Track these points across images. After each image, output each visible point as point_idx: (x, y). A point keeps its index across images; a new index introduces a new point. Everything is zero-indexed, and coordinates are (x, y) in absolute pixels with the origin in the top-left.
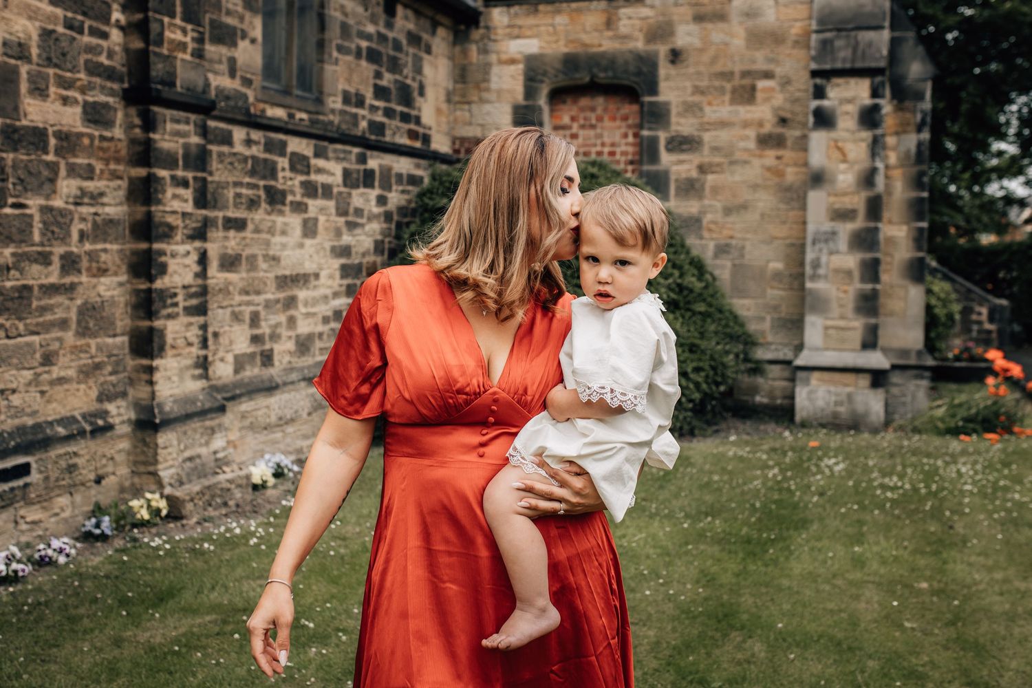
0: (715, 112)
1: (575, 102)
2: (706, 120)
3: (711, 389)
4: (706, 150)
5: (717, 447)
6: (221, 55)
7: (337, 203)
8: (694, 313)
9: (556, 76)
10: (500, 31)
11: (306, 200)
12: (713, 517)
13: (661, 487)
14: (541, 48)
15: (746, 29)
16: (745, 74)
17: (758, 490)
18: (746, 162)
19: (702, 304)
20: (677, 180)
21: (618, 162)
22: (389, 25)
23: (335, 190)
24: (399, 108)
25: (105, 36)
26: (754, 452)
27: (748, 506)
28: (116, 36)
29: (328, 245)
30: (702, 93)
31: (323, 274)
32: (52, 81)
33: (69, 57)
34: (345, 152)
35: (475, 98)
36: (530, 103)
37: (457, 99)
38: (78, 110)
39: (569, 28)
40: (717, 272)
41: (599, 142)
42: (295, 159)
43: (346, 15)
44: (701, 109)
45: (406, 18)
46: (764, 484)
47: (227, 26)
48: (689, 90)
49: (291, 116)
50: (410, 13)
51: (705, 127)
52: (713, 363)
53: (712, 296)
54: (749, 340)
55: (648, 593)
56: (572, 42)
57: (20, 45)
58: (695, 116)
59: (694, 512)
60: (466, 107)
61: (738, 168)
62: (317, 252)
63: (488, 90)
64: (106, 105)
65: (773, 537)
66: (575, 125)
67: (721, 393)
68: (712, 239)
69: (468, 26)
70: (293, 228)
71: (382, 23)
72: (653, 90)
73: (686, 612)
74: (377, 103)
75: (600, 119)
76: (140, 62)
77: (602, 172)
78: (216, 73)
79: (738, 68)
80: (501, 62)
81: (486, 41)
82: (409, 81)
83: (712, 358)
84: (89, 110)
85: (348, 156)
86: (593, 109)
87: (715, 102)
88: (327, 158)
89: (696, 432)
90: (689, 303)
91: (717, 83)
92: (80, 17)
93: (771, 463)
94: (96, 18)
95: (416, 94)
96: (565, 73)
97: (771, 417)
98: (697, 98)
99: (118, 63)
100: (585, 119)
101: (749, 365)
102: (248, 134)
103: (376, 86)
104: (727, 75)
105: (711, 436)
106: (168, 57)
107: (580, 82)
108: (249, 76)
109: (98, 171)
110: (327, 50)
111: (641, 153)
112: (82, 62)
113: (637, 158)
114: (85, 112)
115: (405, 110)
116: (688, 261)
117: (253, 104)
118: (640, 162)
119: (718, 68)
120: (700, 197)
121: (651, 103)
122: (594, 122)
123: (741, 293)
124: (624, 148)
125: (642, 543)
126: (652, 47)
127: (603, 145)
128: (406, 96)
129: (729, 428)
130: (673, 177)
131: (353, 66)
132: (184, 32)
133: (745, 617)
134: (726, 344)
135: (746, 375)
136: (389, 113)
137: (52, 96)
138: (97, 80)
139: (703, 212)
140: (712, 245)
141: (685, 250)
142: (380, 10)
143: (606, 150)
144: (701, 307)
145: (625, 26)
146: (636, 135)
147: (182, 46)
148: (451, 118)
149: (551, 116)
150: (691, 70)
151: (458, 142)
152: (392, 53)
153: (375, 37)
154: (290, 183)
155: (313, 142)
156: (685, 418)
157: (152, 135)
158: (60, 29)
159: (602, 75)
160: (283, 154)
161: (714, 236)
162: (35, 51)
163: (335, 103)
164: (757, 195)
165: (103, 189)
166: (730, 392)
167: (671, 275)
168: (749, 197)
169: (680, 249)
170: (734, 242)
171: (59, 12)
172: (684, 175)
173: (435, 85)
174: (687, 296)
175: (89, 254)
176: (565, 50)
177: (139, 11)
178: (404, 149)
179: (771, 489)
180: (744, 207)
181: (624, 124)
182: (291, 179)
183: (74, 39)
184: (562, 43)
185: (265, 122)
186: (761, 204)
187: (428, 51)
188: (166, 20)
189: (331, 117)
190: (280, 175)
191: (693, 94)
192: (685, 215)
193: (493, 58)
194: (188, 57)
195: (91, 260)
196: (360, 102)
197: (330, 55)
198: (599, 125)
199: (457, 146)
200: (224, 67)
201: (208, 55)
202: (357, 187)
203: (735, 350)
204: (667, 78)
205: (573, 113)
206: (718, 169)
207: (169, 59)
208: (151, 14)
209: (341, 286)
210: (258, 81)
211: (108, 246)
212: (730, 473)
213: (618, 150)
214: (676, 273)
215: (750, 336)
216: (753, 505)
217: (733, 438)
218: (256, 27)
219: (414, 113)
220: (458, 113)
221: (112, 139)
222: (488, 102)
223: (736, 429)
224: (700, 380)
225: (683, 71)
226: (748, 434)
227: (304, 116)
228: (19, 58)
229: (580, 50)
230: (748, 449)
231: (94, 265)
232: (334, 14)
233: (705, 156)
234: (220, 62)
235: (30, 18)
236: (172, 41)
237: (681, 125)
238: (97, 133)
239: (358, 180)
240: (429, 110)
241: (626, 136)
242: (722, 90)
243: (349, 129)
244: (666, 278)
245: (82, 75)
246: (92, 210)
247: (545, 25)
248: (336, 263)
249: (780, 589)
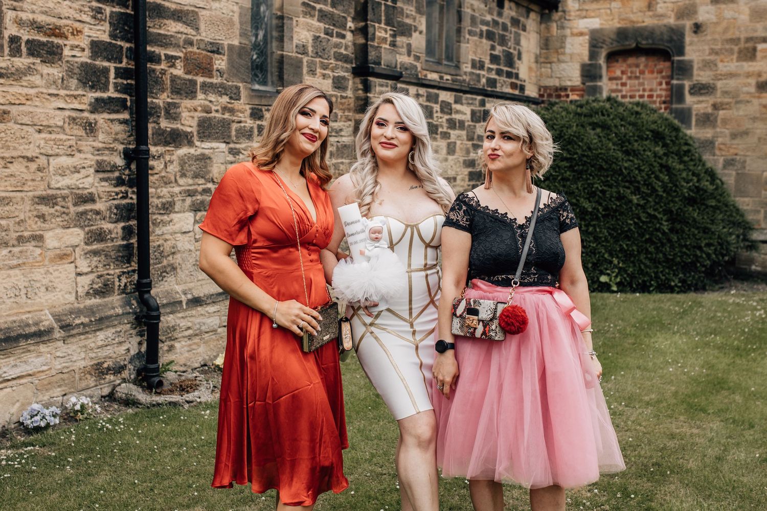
0: (726, 66)
1: (625, 61)
2: (719, 72)
3: (718, 259)
4: (719, 93)
5: (721, 297)
6: (403, 43)
7: (467, 132)
8: (707, 207)
9: (612, 44)
10: (573, 14)
11: (449, 131)
12: (716, 335)
13: (681, 318)
14: (601, 24)
15: (750, 8)
16: (748, 40)
17: (748, 323)
18: (748, 102)
19: (714, 201)
20: (697, 115)
21: (655, 102)
22: (500, 14)
23: (466, 124)
24: (505, 69)
25: (343, 37)
26: (747, 301)
27: (739, 330)
28: (349, 36)
29: (461, 159)
30: (717, 53)
31: (459, 178)
32: (318, 65)
33: (326, 51)
34: (472, 99)
35: (555, 60)
36: (593, 62)
37: (542, 60)
38: (330, 81)
39: (621, 10)
40: (724, 179)
41: (641, 88)
42: (443, 105)
43: (474, 10)
44: (716, 65)
45: (511, 8)
46: (752, 319)
47: (407, 25)
48: (707, 52)
49: (441, 78)
50: (513, 5)
51: (717, 78)
52: (720, 241)
53: (721, 195)
54: (747, 226)
55: (671, 370)
56: (623, 20)
57: (303, 46)
58: (711, 70)
59: (703, 332)
60: (549, 65)
61: (742, 106)
62: (455, 164)
63: (564, 54)
64: (344, 78)
65: (755, 347)
66: (624, 77)
67: (725, 262)
68: (722, 156)
69: (551, 11)
70: (442, 149)
71: (495, 13)
72: (681, 52)
73: (695, 380)
74: (492, 66)
75: (642, 72)
76: (362, 51)
77: (644, 110)
78: (400, 54)
79: (743, 36)
80: (573, 35)
81: (563, 20)
82: (511, 51)
83: (719, 237)
84: (336, 81)
85: (474, 102)
86: (637, 66)
87: (726, 60)
88: (462, 104)
89: (707, 288)
90: (704, 199)
91: (727, 47)
92: (332, 27)
93: (759, 307)
94: (340, 27)
95: (516, 59)
96: (618, 42)
97: (762, 280)
98: (712, 57)
99: (349, 52)
100: (632, 72)
101: (747, 243)
102: (417, 91)
103: (491, 54)
104: (735, 41)
105: (718, 290)
106: (378, 47)
107: (628, 47)
108: (418, 54)
109: (339, 117)
110: (462, 34)
111: (671, 96)
112: (332, 53)
113: (668, 99)
114: (334, 82)
115: (509, 69)
116: (704, 171)
117: (420, 72)
118: (671, 102)
119: (729, 36)
120: (714, 126)
121: (679, 61)
122: (638, 74)
123: (743, 193)
124: (659, 92)
125: (667, 346)
126: (680, 22)
127: (644, 90)
128: (510, 60)
129: (731, 286)
130: (694, 113)
131: (478, 43)
132: (386, 31)
133: (732, 384)
134: (730, 228)
135: (745, 250)
136: (499, 72)
137: (318, 74)
138: (339, 63)
139: (715, 137)
140: (721, 160)
141: (701, 163)
142: (494, 5)
143: (646, 94)
144: (713, 203)
145: (661, 8)
146: (667, 83)
147: (385, 39)
148: (538, 73)
149: (608, 71)
150: (709, 38)
151: (542, 90)
152: (501, 32)
153: (491, 23)
154: (440, 120)
155: (454, 93)
156: (699, 277)
157: (369, 95)
158: (322, 35)
159: (644, 42)
160: (436, 102)
161: (724, 153)
162: (310, 49)
163: (467, 68)
164: (756, 125)
165: (342, 127)
166: (733, 262)
167: (691, 180)
168: (750, 127)
169: (698, 163)
170: (738, 158)
171: (322, 25)
172: (702, 111)
173: (528, 51)
174: (703, 195)
175: (334, 165)
176: (618, 25)
177: (362, 21)
178: (508, 96)
179: (757, 322)
180: (746, 133)
181: (659, 76)
182: (441, 118)
183: (329, 40)
184: (616, 21)
185: (427, 82)
186: (758, 131)
187: (524, 30)
188: (377, 25)
189: (465, 77)
190: (435, 115)
191: (710, 54)
192: (703, 138)
193: (568, 32)
194: (388, 47)
195: (335, 169)
196: (482, 67)
197: (464, 37)
198: (642, 76)
199: (542, 93)
200: (404, 50)
201: (398, 43)
202: (480, 122)
203: (737, 232)
204: (691, 44)
205: (623, 69)
206: (728, 106)
207: (378, 48)
208: (369, 22)
209: (469, 185)
210: (423, 57)
211: (344, 160)
212: (729, 312)
213: (655, 94)
214: (695, 179)
215: (748, 223)
216: (744, 330)
217: (732, 292)
218: (422, 23)
219: (514, 71)
220: (543, 70)
221: (346, 97)
222: (564, 62)
223: (736, 287)
224: (710, 251)
225: (703, 38)
226: (745, 290)
227: (449, 77)
228: (303, 54)
229: (629, 25)
230: (743, 299)
231: (337, 171)
232: (467, 11)
233: (718, 98)
234: (402, 47)
235: (308, 30)
236: (379, 38)
237: (701, 76)
238: (339, 94)
239: (480, 117)
240: (524, 69)
241: (661, 84)
242: (731, 52)
243: (475, 84)
244: (688, 183)
245: (332, 61)
246: (336, 139)
247: (605, 8)
248: (466, 171)
249: (756, 373)
